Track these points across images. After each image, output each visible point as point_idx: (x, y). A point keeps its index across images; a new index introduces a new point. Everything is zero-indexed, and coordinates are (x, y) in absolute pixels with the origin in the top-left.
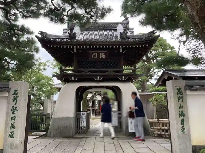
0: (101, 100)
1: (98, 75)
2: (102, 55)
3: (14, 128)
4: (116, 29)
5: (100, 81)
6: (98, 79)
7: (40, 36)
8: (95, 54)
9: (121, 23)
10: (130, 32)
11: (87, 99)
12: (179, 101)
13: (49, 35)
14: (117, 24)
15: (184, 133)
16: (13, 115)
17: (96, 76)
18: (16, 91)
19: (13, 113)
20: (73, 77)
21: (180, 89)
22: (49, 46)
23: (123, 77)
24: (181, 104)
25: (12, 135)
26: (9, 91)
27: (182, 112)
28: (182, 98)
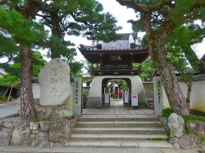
0: (118, 87)
1: (116, 71)
2: (118, 58)
3: (77, 99)
4: (128, 39)
5: (117, 75)
6: (116, 74)
7: (80, 47)
8: (114, 57)
9: (132, 34)
10: (138, 40)
11: (108, 86)
12: (158, 87)
13: (85, 46)
14: (129, 34)
15: (160, 103)
16: (76, 94)
17: (115, 72)
18: (77, 82)
19: (77, 92)
20: (100, 73)
21: (159, 81)
22: (85, 53)
23: (132, 72)
24: (159, 89)
25: (77, 103)
26: (74, 82)
27: (160, 93)
28: (160, 86)
